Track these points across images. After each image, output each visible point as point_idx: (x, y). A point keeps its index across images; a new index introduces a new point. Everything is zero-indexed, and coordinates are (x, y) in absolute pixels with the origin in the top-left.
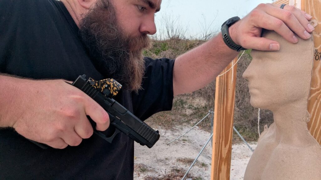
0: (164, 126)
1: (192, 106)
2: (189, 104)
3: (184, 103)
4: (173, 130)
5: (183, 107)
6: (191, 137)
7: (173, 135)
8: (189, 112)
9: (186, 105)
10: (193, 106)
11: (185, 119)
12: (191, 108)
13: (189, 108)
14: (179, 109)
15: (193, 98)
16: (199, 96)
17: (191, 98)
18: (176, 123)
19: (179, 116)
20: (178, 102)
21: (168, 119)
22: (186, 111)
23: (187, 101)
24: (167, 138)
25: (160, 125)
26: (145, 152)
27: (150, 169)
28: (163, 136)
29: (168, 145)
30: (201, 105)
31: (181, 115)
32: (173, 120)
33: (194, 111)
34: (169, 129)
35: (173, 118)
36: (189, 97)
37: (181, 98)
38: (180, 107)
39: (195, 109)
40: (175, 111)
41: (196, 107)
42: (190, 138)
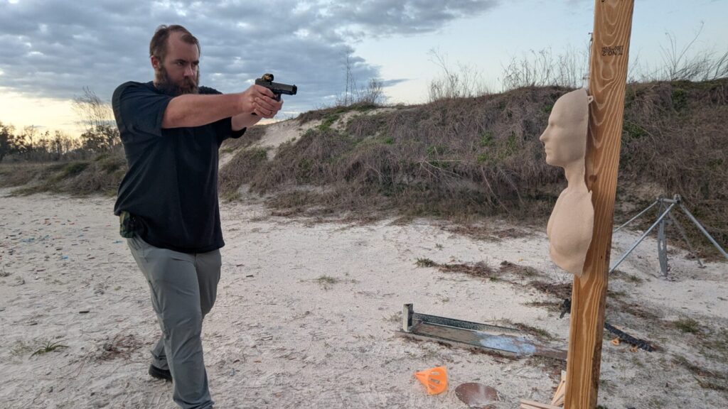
1: (634, 197)
2: (628, 195)
6: (625, 244)
8: (627, 207)
9: (622, 196)
10: (637, 198)
11: (618, 219)
12: (633, 201)
13: (629, 201)
15: (638, 184)
16: (650, 180)
17: (634, 184)
22: (621, 206)
23: (626, 189)
27: (541, 274)
30: (653, 197)
33: (638, 206)
36: (629, 183)
39: (641, 203)
41: (644, 199)
42: (622, 246)
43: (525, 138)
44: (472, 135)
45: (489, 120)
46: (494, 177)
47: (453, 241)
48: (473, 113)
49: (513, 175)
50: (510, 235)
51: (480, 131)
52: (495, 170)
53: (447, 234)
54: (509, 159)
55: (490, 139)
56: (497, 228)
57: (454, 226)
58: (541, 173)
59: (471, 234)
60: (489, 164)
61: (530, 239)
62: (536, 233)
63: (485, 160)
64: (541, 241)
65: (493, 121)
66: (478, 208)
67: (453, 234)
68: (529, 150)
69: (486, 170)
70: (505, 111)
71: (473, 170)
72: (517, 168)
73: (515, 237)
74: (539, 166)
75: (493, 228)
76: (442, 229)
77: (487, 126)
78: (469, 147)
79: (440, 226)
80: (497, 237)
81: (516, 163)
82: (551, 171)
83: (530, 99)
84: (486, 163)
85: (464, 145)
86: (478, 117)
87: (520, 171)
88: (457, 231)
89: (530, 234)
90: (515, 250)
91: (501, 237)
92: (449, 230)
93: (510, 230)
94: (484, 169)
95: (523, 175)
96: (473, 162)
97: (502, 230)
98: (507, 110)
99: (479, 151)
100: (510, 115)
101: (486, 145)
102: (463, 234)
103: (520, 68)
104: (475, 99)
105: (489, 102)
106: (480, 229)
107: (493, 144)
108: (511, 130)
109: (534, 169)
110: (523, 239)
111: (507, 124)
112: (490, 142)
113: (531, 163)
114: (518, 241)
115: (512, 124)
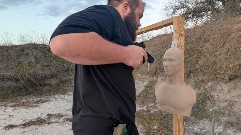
0: (62, 93)
3: (71, 80)
4: (68, 95)
5: (71, 82)
7: (69, 97)
9: (72, 81)
14: (69, 83)
18: (69, 91)
19: (69, 87)
20: (68, 79)
21: (63, 89)
24: (66, 99)
25: (60, 93)
26: (57, 108)
28: (64, 98)
29: (69, 102)
31: (70, 87)
32: (66, 90)
34: (66, 94)
35: (66, 88)
37: (69, 77)
38: (69, 82)
40: (67, 84)
43: (36, 63)
44: (10, 62)
45: (18, 56)
46: (25, 79)
47: (16, 111)
48: (9, 53)
49: (34, 78)
50: (41, 102)
51: (14, 60)
52: (25, 76)
53: (11, 109)
54: (31, 71)
55: (19, 64)
56: (34, 101)
57: (12, 104)
58: (45, 76)
59: (24, 106)
60: (22, 74)
61: (50, 102)
62: (50, 99)
63: (19, 72)
64: (54, 102)
65: (20, 56)
66: (19, 93)
67: (13, 108)
68: (39, 67)
69: (21, 76)
70: (25, 52)
71: (14, 77)
72: (35, 74)
73: (44, 102)
74: (44, 73)
75: (31, 101)
76: (5, 107)
77: (17, 58)
78: (10, 67)
79: (3, 105)
80: (36, 104)
81: (34, 73)
82: (49, 75)
83: (35, 48)
84: (20, 73)
85: (6, 66)
86: (12, 54)
87: (37, 76)
88: (15, 106)
89: (48, 100)
90: (47, 108)
91: (38, 104)
92: (11, 106)
93: (39, 100)
94: (20, 76)
95: (38, 77)
96: (13, 74)
97: (36, 101)
98: (26, 52)
99: (15, 69)
100: (27, 54)
101: (18, 66)
102: (20, 107)
103: (25, 36)
104: (8, 47)
105: (15, 48)
106: (26, 103)
107: (22, 66)
108: (29, 60)
109: (42, 74)
110: (47, 103)
111: (26, 58)
112: (20, 65)
113: (41, 72)
114: (46, 104)
115: (29, 57)
